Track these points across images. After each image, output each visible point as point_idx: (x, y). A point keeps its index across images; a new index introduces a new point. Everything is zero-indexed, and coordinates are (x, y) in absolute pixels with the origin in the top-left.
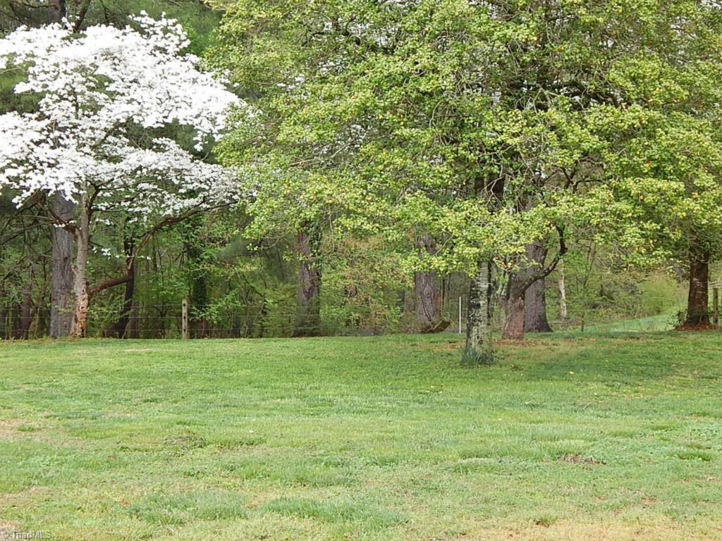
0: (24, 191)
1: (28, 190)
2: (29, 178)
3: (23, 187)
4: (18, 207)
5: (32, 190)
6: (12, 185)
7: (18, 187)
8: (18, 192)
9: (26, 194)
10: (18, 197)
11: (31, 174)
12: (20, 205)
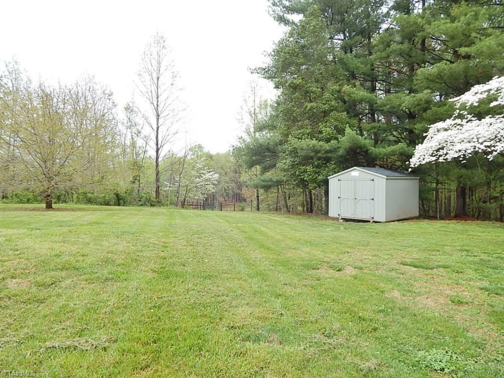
0: (494, 152)
1: (496, 151)
2: (496, 146)
3: (494, 150)
4: (490, 160)
5: (498, 151)
6: (487, 150)
7: (490, 150)
8: (491, 152)
9: (495, 153)
10: (490, 155)
11: (498, 144)
12: (492, 159)
